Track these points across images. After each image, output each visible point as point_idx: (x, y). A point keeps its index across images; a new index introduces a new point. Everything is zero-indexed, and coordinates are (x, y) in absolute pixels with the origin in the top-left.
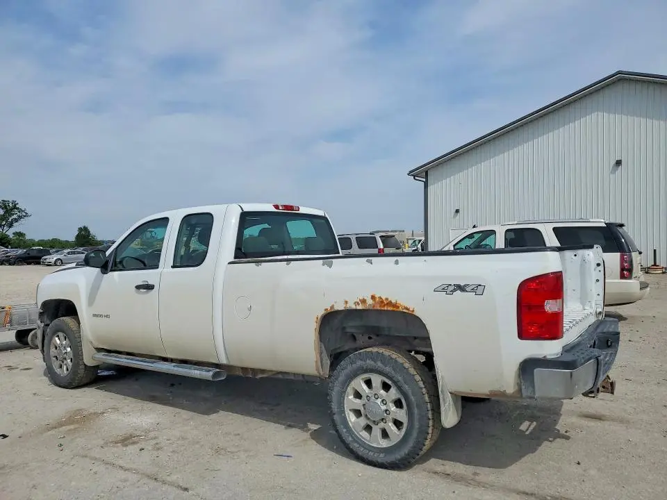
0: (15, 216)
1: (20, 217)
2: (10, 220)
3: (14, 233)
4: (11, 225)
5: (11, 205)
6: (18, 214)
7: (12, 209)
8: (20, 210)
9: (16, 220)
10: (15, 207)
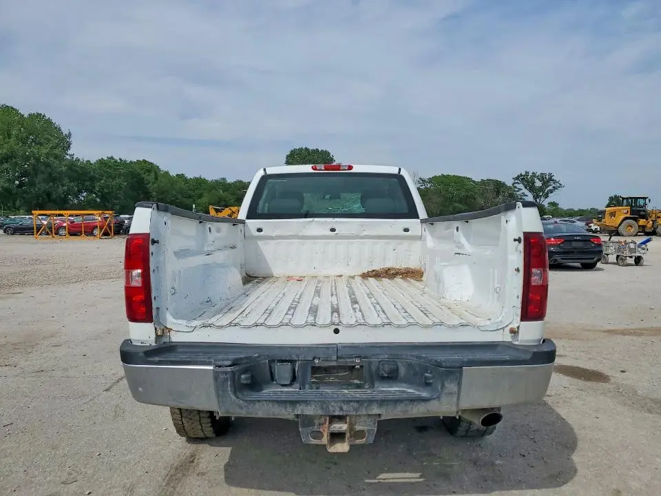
0: (550, 188)
1: (555, 188)
2: (546, 191)
3: (549, 203)
4: (546, 196)
5: (547, 177)
6: (554, 185)
7: (548, 182)
8: (555, 182)
9: (551, 191)
10: (551, 179)
